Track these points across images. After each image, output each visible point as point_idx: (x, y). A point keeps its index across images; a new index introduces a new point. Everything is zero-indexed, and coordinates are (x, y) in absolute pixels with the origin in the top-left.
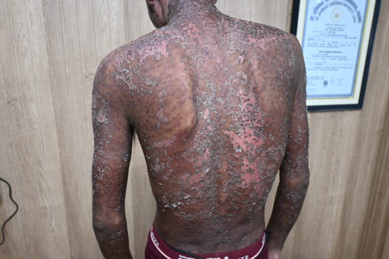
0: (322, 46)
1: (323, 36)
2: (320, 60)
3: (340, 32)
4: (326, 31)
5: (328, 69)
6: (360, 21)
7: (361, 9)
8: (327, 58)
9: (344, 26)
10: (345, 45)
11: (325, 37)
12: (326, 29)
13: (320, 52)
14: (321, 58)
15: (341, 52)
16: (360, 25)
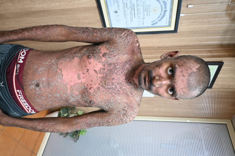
0: (138, 5)
1: (143, 4)
2: (129, 5)
3: (146, 14)
4: (146, 5)
5: (125, 12)
6: (152, 24)
7: (159, 24)
8: (131, 10)
9: (150, 16)
10: (139, 19)
11: (143, 6)
12: (147, 5)
13: (134, 4)
14: (130, 6)
15: (135, 17)
16: (151, 25)
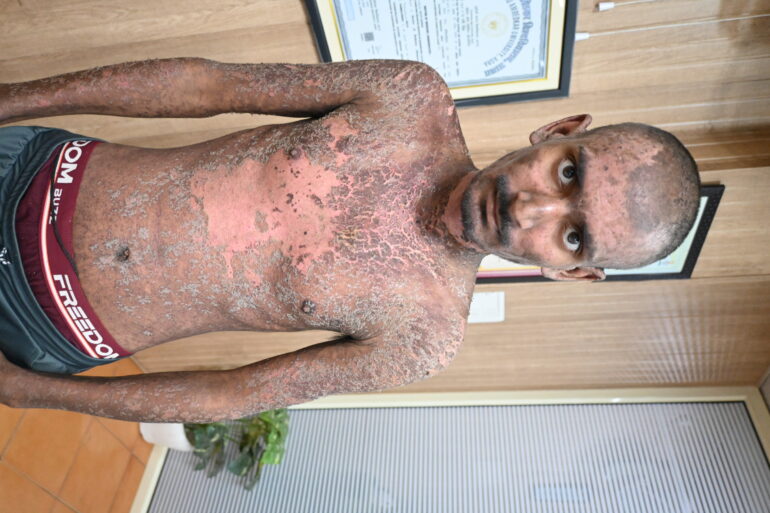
0: (437, 11)
1: (455, 7)
2: (410, 12)
3: (466, 38)
4: (464, 10)
5: (397, 34)
6: (488, 73)
7: (510, 70)
8: (416, 26)
9: (478, 45)
10: (443, 56)
11: (454, 13)
12: (467, 9)
13: (425, 8)
14: (414, 13)
15: (430, 52)
16: (482, 76)
